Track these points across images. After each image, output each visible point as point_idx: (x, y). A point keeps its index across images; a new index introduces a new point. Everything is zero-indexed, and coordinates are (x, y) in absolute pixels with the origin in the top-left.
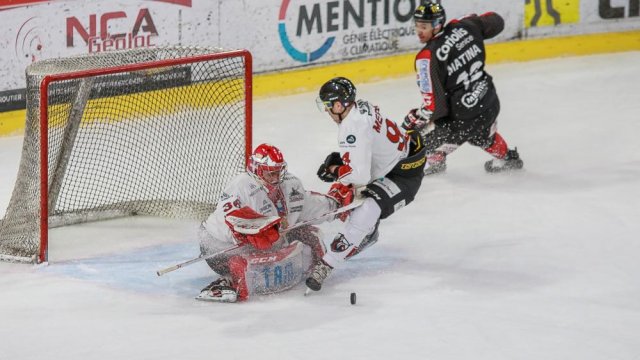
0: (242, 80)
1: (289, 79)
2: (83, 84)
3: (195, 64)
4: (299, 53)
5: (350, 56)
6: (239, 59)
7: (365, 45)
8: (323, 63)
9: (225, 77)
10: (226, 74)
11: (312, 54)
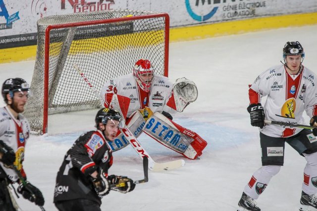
0: (163, 31)
1: (191, 31)
2: (70, 31)
3: (136, 21)
4: (197, 16)
5: (227, 18)
6: (162, 18)
7: (236, 12)
8: (211, 22)
9: (153, 29)
10: (154, 27)
11: (204, 17)
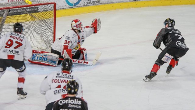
0: (53, 11)
1: (68, 11)
2: (6, 11)
3: (40, 6)
4: (70, 3)
5: (86, 5)
6: (52, 5)
7: (90, 2)
8: (78, 7)
10: (48, 9)
11: (74, 4)
